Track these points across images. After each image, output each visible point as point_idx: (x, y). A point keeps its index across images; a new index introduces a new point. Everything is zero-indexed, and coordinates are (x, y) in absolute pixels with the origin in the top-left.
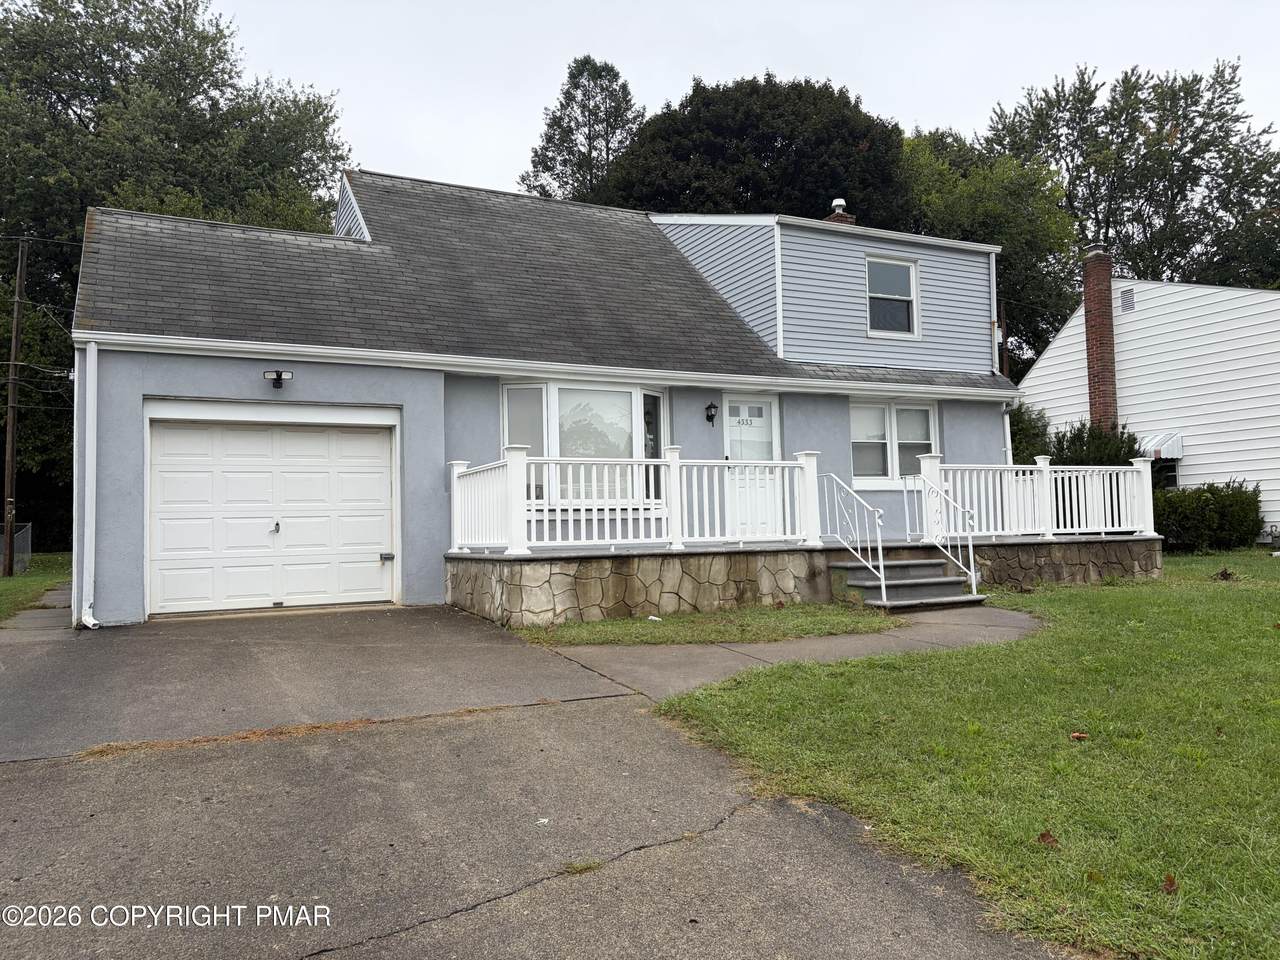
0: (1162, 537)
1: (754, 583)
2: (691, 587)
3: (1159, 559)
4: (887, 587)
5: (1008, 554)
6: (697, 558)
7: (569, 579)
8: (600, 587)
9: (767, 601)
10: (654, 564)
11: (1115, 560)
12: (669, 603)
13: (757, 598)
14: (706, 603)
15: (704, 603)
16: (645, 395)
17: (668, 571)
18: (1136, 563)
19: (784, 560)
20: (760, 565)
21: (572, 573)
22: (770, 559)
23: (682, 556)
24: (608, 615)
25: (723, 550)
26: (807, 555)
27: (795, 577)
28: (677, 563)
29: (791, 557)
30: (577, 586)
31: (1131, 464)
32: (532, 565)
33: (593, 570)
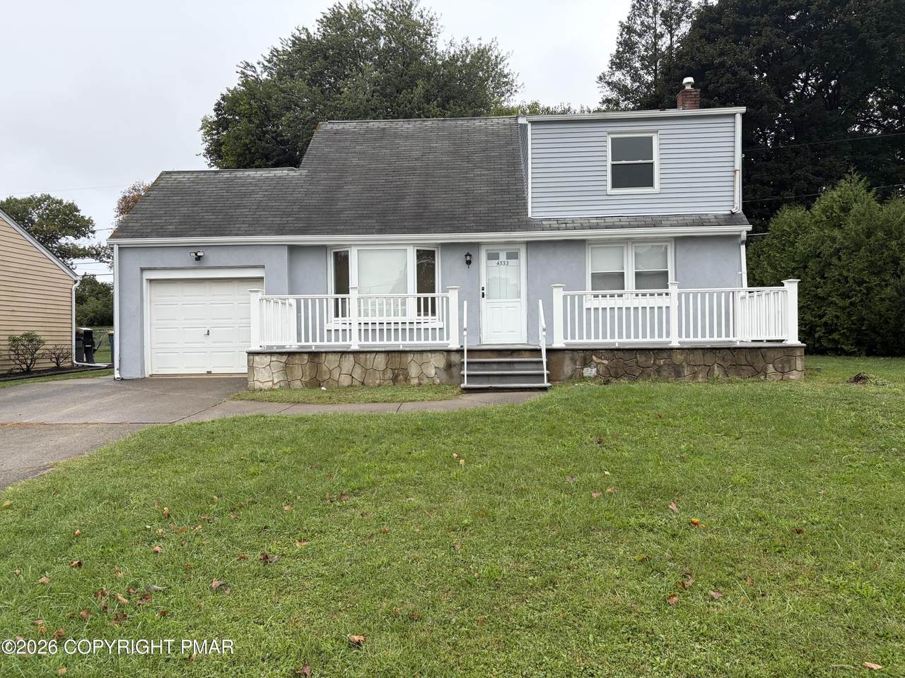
0: (804, 345)
1: (405, 371)
2: (360, 371)
3: (799, 364)
4: (468, 375)
5: (627, 356)
6: (365, 354)
7: (282, 364)
8: (301, 369)
9: (415, 381)
10: (337, 357)
11: (744, 362)
12: (345, 381)
13: (407, 379)
14: (371, 381)
15: (369, 381)
16: (418, 251)
17: (345, 361)
18: (771, 366)
19: (428, 356)
20: (410, 359)
21: (284, 361)
22: (417, 356)
23: (355, 353)
24: (306, 385)
25: (383, 349)
26: (445, 353)
27: (436, 368)
28: (351, 357)
29: (433, 355)
30: (287, 369)
31: (783, 285)
32: (260, 356)
33: (297, 359)
